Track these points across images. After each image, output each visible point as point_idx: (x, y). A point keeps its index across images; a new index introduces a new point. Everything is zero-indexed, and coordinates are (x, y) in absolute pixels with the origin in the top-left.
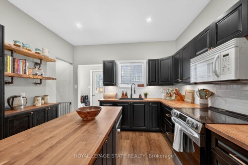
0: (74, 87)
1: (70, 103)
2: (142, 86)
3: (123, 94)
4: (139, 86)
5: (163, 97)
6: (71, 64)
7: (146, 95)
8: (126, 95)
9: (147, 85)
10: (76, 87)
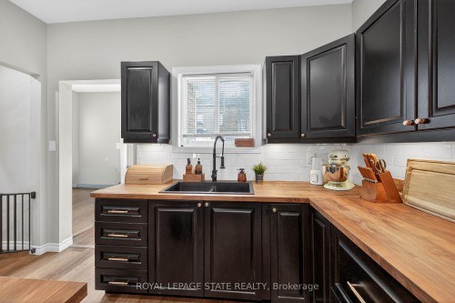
0: (47, 146)
1: (33, 195)
2: (250, 143)
3: (189, 170)
4: (239, 143)
5: (313, 180)
6: (35, 76)
7: (259, 172)
8: (199, 171)
9: (264, 142)
10: (52, 147)
